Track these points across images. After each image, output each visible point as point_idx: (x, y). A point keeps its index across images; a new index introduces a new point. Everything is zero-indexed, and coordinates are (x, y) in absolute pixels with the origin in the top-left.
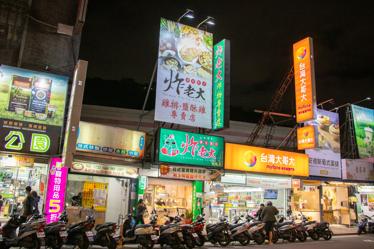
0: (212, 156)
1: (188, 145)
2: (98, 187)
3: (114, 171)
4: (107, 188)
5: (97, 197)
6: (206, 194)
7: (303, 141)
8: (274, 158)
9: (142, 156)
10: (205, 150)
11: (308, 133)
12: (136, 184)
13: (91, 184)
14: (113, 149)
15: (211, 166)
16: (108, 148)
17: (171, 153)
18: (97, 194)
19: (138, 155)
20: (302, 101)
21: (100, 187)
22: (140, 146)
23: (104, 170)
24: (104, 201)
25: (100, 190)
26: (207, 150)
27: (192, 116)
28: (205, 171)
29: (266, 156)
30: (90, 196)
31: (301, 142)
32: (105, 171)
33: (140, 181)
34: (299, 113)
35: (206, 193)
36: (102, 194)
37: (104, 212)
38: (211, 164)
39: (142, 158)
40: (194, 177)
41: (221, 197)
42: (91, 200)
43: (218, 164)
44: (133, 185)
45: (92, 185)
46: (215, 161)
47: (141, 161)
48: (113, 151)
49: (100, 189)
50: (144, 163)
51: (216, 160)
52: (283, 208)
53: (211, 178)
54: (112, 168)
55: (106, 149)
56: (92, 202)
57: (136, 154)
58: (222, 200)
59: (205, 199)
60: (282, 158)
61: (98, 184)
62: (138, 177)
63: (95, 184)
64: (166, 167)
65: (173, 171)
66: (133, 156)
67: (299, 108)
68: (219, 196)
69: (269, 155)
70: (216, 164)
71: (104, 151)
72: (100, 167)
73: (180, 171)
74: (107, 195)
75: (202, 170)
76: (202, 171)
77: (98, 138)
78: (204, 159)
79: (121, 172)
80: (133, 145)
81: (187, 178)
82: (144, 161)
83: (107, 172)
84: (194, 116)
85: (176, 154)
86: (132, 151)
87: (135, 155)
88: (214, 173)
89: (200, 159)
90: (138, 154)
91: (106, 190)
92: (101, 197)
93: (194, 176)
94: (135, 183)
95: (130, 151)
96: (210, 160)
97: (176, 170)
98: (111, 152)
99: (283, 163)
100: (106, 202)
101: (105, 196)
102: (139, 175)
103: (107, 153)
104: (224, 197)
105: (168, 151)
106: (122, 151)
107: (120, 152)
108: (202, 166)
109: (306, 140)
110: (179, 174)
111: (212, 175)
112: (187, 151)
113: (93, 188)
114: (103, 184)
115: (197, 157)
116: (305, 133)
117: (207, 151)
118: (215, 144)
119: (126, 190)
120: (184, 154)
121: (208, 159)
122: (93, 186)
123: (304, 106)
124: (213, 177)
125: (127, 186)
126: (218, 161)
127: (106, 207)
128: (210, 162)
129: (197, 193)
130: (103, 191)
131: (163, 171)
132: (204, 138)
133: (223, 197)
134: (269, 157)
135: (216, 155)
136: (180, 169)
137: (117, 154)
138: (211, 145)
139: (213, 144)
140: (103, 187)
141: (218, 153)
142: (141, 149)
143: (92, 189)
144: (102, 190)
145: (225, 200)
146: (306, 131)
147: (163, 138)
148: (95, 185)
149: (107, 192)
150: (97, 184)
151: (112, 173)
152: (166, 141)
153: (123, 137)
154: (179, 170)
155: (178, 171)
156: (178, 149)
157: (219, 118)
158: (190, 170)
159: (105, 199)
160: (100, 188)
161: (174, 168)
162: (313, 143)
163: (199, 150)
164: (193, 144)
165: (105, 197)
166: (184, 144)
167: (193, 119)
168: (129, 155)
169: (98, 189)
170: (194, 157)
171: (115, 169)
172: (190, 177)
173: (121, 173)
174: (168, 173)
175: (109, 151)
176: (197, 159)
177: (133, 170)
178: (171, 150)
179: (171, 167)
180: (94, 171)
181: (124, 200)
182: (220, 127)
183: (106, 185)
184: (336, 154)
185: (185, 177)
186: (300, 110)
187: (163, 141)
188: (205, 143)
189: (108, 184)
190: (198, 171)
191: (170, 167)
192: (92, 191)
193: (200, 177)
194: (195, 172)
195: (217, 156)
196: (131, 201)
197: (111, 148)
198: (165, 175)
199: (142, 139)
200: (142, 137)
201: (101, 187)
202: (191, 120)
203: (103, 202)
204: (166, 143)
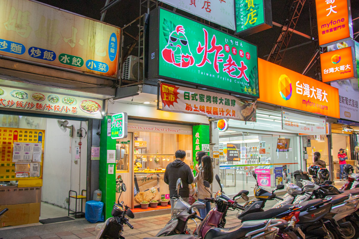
0: (243, 75)
1: (208, 50)
2: (23, 138)
3: (57, 105)
4: (43, 139)
5: (22, 158)
6: (215, 146)
7: (332, 70)
8: (309, 90)
9: (113, 74)
10: (234, 64)
11: (340, 58)
12: (99, 130)
13: (8, 133)
14: (54, 54)
15: (243, 92)
16: (43, 51)
17: (181, 62)
18: (22, 153)
19: (107, 70)
20: (327, 16)
21: (28, 138)
22: (110, 54)
23: (35, 103)
24: (37, 165)
25: (27, 145)
26: (235, 64)
27: (206, 3)
28: (235, 101)
29: (301, 85)
30: (6, 157)
31: (329, 71)
32: (37, 104)
33: (108, 124)
34: (324, 32)
35: (214, 144)
36: (31, 152)
37: (39, 188)
38: (243, 90)
39: (113, 76)
40: (219, 113)
41: (232, 150)
42: (8, 165)
43: (252, 90)
44: (94, 132)
45: (10, 135)
46: (248, 85)
47: (112, 83)
48: (54, 58)
49: (28, 142)
50: (119, 86)
51: (249, 83)
52: (297, 163)
53: (244, 114)
54: (52, 98)
55: (39, 52)
56: (11, 171)
57: (102, 69)
58: (233, 155)
59: (214, 154)
60: (316, 90)
61: (24, 131)
62: (104, 117)
63: (16, 131)
64: (171, 89)
65: (185, 99)
66: (96, 72)
67: (324, 25)
68: (228, 149)
69: (304, 84)
70: (250, 90)
71: (33, 56)
72: (25, 96)
73: (197, 100)
74: (43, 154)
75: (230, 100)
76: (230, 102)
77: (18, 26)
78: (233, 80)
79: (70, 107)
80: (96, 50)
81: (208, 113)
82: (119, 85)
83: (41, 106)
84: (210, 3)
85: (190, 65)
86: (94, 62)
87: (100, 70)
88: (248, 107)
89: (227, 79)
90: (107, 67)
91: (40, 145)
92: (31, 159)
93: (218, 110)
94: (99, 128)
95: (91, 61)
96: (241, 81)
97: (189, 96)
98: (50, 60)
99: (318, 98)
100: (42, 167)
101: (40, 156)
102: (107, 113)
103: (39, 60)
104: (235, 151)
105: (176, 56)
106: (74, 60)
107: (69, 62)
108: (230, 93)
109: (337, 68)
110: (195, 105)
111: (245, 110)
112: (206, 61)
113: (12, 141)
114: (33, 132)
115: (222, 74)
116: (335, 58)
117: (236, 66)
118: (247, 56)
119: (80, 144)
120: (203, 65)
121: (237, 80)
122: (12, 137)
123: (331, 22)
124: (246, 113)
125: (81, 136)
126: (252, 85)
127: (42, 178)
128: (241, 85)
129: (203, 145)
130: (33, 146)
131: (167, 98)
132: (231, 41)
133: (233, 150)
134: (304, 87)
135: (249, 75)
136: (196, 95)
137: (62, 65)
138: (241, 56)
139: (243, 54)
140: (33, 138)
141: (251, 72)
142: (112, 59)
143: (10, 143)
144: (32, 144)
145: (237, 155)
146: (336, 56)
147: (164, 29)
148: (16, 133)
149: (43, 147)
150: (21, 132)
151: (53, 108)
152: (171, 35)
153: (76, 31)
154: (194, 97)
155: (193, 99)
156: (192, 56)
157: (251, 10)
158: (212, 98)
159: (39, 163)
160: (28, 140)
161: (185, 93)
162: (350, 71)
163: (225, 62)
164: (215, 50)
165: (39, 158)
166: (201, 47)
167: (208, 8)
168: (88, 70)
169: (22, 142)
170: (218, 74)
171: (58, 100)
172: (212, 112)
173: (71, 109)
174: (177, 102)
175: (44, 58)
176: (222, 78)
177: (94, 103)
178: (181, 55)
179: (181, 91)
180: (13, 104)
181: (76, 162)
182: (255, 25)
183: (40, 135)
184: (356, 92)
185: (205, 111)
186: (325, 29)
187: (165, 35)
188: (233, 51)
189: (44, 131)
190: (224, 102)
191: (178, 91)
192: (9, 148)
193: (228, 113)
194: (220, 103)
195: (250, 77)
196: (92, 162)
197: (48, 51)
198: (171, 106)
199: (113, 39)
200: (113, 35)
201: (30, 138)
202: (204, 9)
203: (35, 169)
204: (170, 39)
